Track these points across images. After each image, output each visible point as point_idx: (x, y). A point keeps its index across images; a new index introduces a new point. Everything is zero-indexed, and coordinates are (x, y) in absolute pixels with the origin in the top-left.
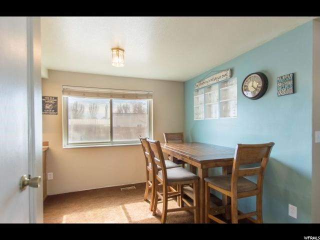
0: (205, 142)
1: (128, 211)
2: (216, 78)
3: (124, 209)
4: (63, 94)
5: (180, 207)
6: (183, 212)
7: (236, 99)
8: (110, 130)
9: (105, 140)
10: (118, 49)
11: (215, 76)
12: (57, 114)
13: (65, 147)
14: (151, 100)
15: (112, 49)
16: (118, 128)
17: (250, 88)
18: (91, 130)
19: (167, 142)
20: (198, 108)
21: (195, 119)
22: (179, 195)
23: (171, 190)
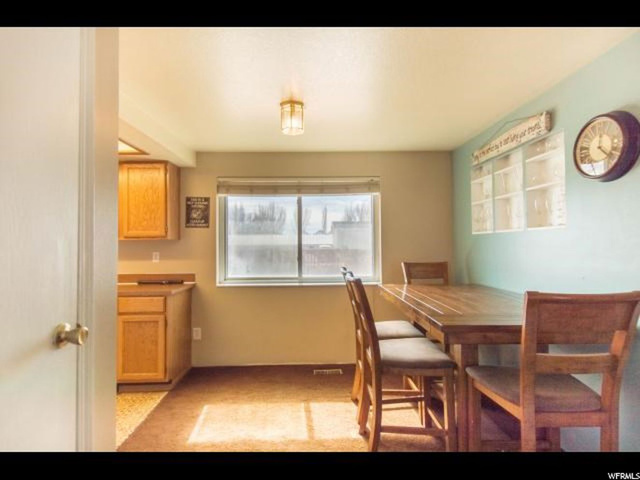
0: (493, 284)
1: (314, 416)
2: (515, 136)
3: (308, 411)
4: (218, 192)
5: (424, 426)
6: (427, 438)
7: (563, 181)
8: (297, 255)
9: (288, 274)
10: (292, 102)
11: (513, 132)
12: (208, 227)
13: (222, 285)
14: (378, 194)
15: (282, 104)
16: (314, 250)
17: (594, 153)
18: (265, 256)
19: (409, 283)
20: (482, 206)
21: (474, 233)
22: (421, 399)
23: (409, 387)
